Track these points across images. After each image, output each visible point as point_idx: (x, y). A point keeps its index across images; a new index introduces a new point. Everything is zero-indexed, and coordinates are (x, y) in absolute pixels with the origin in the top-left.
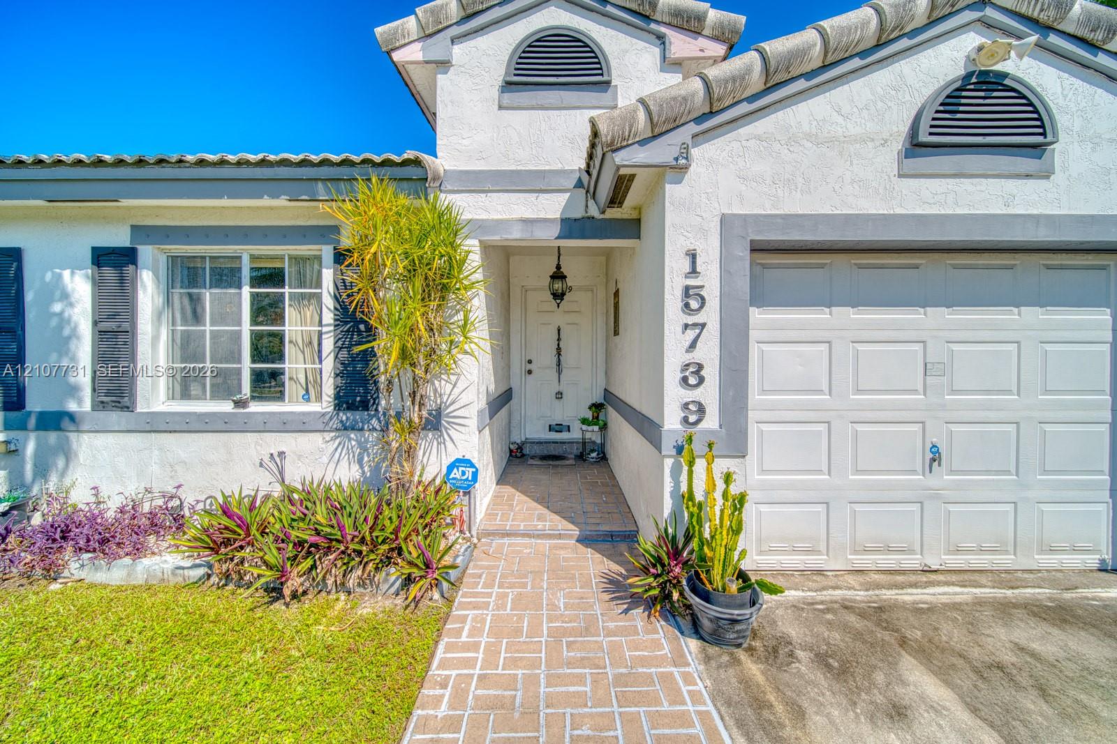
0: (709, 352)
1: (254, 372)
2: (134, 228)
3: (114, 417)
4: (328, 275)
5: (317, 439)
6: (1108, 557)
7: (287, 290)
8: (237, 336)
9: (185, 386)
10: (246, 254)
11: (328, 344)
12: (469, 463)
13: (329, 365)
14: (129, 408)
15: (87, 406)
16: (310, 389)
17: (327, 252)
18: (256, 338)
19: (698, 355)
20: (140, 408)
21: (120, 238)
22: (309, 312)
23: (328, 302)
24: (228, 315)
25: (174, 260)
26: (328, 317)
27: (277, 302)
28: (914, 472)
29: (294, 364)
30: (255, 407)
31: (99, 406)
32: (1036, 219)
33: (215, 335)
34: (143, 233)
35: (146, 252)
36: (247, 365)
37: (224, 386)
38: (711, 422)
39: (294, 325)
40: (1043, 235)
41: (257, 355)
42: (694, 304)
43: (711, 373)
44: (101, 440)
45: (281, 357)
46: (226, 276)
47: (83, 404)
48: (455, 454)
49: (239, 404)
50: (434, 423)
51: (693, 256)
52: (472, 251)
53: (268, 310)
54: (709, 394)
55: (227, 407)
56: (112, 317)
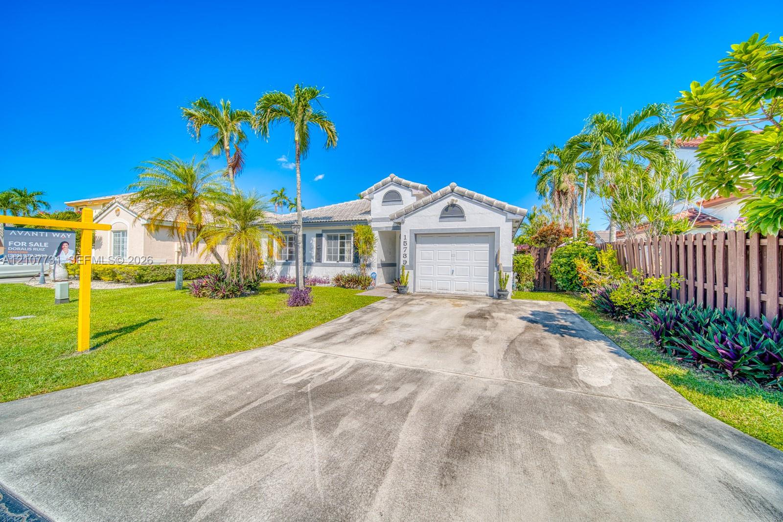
0: (408, 252)
1: (340, 256)
2: (323, 230)
3: (319, 264)
4: (352, 238)
5: (350, 268)
6: (488, 293)
7: (345, 241)
8: (337, 249)
9: (329, 258)
10: (339, 234)
11: (352, 251)
12: (375, 273)
13: (352, 254)
14: (321, 262)
15: (315, 261)
16: (349, 259)
17: (352, 234)
18: (340, 249)
19: (406, 253)
20: (322, 262)
21: (320, 232)
22: (349, 245)
23: (352, 243)
24: (336, 245)
25: (328, 235)
26: (352, 246)
27: (344, 243)
28: (449, 275)
29: (346, 255)
30: (340, 262)
31: (317, 262)
32: (463, 229)
33: (334, 249)
34: (324, 231)
35: (324, 234)
36: (339, 255)
37: (335, 259)
38: (408, 264)
39: (346, 248)
40: (464, 231)
41: (341, 253)
42: (405, 244)
43: (408, 256)
44: (317, 268)
45: (344, 253)
46: (336, 238)
47: (314, 261)
48: (373, 272)
49: (338, 262)
50: (369, 266)
51: (405, 236)
52: (376, 234)
53: (342, 244)
54: (408, 259)
55: (335, 262)
56: (319, 246)
